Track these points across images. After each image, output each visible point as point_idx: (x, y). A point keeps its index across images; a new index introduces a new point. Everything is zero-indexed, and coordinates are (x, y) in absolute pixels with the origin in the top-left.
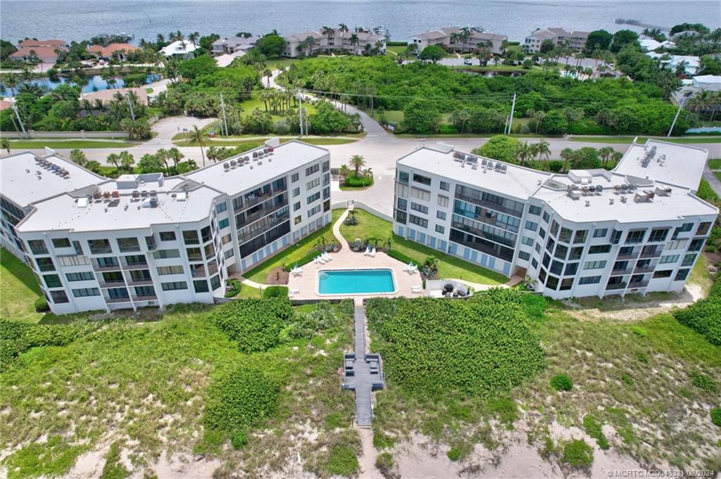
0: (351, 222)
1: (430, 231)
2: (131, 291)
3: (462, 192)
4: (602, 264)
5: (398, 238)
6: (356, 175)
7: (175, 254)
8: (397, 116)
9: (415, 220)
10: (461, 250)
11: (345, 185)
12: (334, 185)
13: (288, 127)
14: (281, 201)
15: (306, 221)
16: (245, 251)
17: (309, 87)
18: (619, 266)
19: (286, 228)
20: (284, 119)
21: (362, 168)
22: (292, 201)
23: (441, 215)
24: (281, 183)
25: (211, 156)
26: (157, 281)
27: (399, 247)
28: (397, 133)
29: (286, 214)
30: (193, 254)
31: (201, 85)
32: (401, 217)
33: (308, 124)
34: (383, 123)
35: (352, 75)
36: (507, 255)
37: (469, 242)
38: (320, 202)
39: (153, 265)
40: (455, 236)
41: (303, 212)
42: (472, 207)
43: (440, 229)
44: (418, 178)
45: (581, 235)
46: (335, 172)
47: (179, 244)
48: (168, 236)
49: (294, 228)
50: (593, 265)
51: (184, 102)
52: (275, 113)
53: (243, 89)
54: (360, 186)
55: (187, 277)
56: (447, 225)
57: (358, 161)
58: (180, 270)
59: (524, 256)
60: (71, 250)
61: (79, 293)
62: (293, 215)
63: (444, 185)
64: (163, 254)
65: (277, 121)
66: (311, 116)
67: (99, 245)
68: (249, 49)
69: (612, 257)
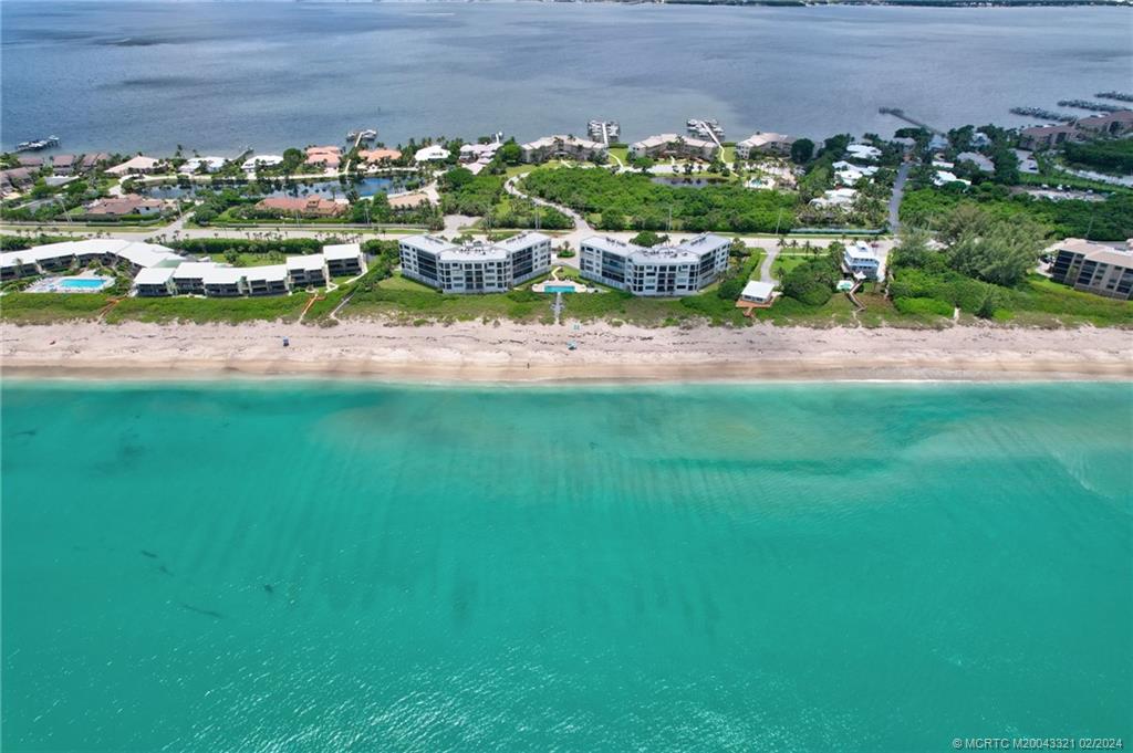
0: (561, 271)
1: (594, 273)
2: (475, 286)
3: (605, 254)
4: (654, 281)
5: (581, 277)
6: (566, 251)
7: (493, 271)
8: (597, 218)
9: (588, 268)
10: (607, 281)
11: (560, 256)
12: (554, 256)
13: (528, 224)
14: (530, 257)
15: (539, 268)
16: (515, 276)
17: (542, 195)
18: (661, 282)
19: (531, 270)
20: (525, 218)
21: (569, 248)
22: (534, 258)
23: (598, 265)
24: (530, 249)
25: (489, 239)
26: (485, 281)
27: (580, 279)
28: (597, 229)
29: (531, 263)
30: (499, 272)
31: (465, 192)
32: (582, 268)
33: (540, 222)
34: (589, 222)
35: (573, 185)
36: (622, 280)
37: (610, 276)
38: (546, 260)
39: (485, 275)
40: (604, 274)
41: (539, 263)
42: (608, 260)
43: (598, 271)
44: (589, 249)
45: (642, 268)
46: (554, 250)
47: (495, 268)
48: (492, 264)
49: (534, 270)
50: (650, 281)
51: (457, 206)
52: (517, 213)
53: (494, 195)
54: (567, 257)
55: (496, 281)
56: (600, 269)
57: (567, 244)
58: (493, 278)
59: (629, 280)
60: (458, 268)
61: (456, 285)
62: (534, 264)
63: (598, 252)
64: (489, 271)
65: (521, 220)
66: (543, 217)
67: (468, 266)
68: (492, 156)
69: (656, 278)
